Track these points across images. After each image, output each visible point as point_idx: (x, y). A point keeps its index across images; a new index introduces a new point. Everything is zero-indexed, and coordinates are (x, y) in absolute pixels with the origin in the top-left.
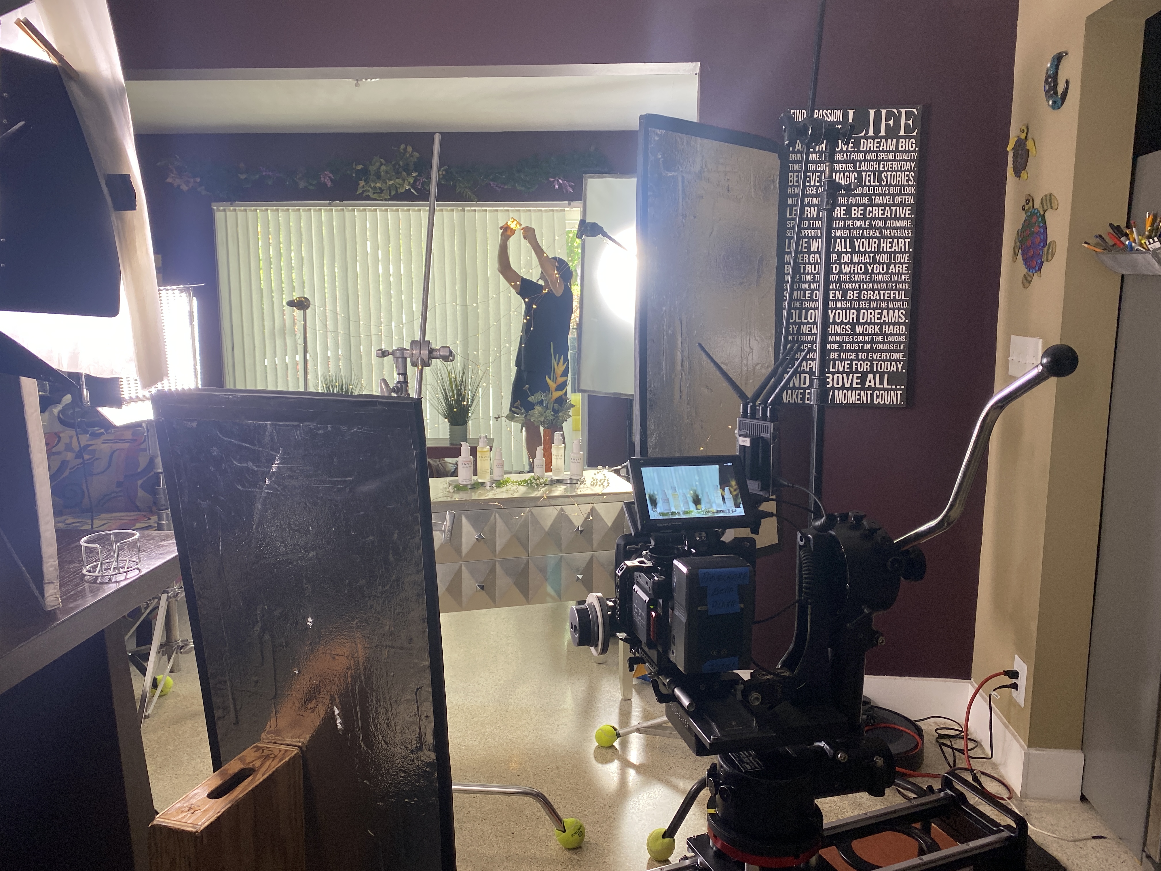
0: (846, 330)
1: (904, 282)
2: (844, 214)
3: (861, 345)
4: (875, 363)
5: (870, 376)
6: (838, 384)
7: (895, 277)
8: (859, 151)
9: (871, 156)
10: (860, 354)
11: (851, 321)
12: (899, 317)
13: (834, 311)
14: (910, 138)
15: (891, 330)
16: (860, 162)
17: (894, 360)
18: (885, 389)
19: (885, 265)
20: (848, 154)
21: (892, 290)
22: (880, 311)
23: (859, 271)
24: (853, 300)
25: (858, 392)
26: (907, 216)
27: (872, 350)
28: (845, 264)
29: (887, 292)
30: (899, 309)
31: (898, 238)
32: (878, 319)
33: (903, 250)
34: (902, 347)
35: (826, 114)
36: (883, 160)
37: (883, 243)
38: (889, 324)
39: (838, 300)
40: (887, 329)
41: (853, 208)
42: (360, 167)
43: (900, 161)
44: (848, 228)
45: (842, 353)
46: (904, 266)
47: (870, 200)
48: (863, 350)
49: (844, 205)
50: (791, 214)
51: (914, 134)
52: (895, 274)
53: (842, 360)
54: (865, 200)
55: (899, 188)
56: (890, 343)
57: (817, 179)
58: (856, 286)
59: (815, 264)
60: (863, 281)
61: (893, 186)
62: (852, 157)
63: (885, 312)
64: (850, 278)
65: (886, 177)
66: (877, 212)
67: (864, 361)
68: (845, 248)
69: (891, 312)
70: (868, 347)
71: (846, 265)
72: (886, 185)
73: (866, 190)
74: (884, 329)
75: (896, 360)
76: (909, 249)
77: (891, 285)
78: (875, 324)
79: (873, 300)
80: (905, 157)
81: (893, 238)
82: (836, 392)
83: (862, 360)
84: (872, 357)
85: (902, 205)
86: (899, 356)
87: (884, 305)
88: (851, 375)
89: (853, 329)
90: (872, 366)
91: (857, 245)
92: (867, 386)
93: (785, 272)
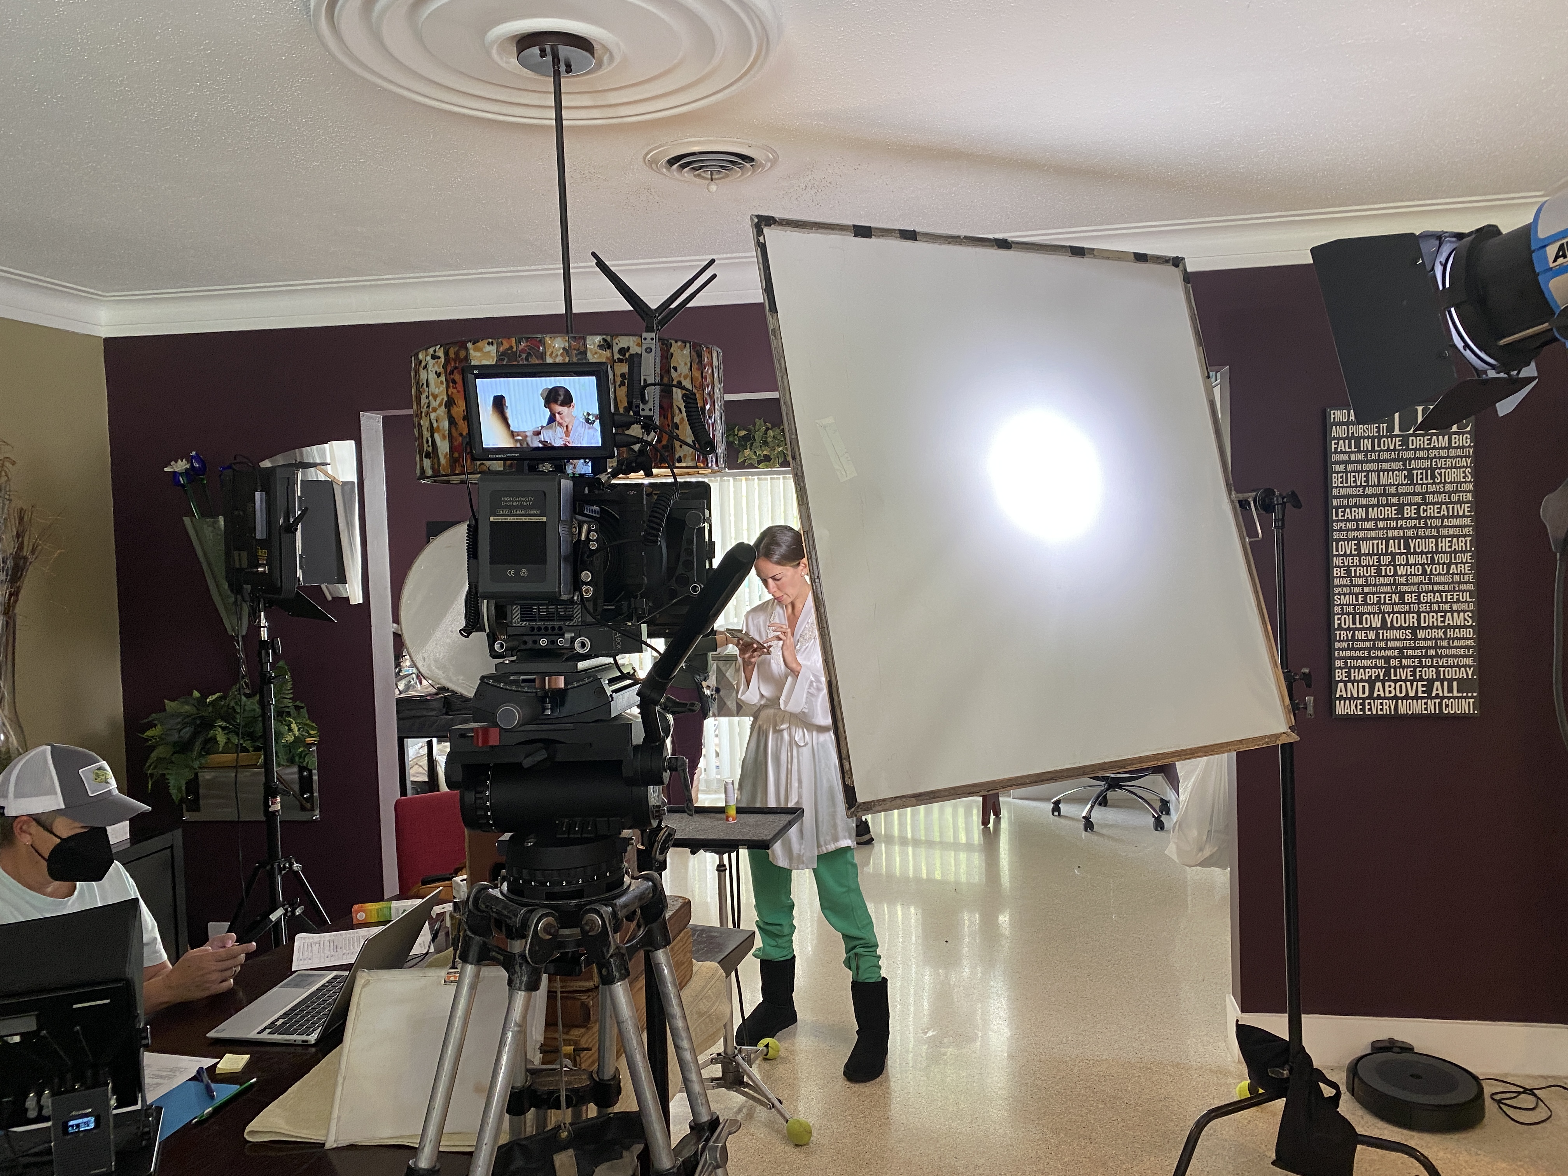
0: (1406, 635)
1: (1468, 582)
2: (1395, 514)
3: (1424, 651)
4: (1442, 669)
5: (1437, 684)
6: (1401, 693)
7: (1457, 578)
8: (1407, 449)
9: (1422, 454)
10: (1424, 660)
11: (1411, 625)
12: (1465, 619)
13: (1391, 615)
14: (1463, 433)
15: (1457, 633)
16: (1410, 460)
17: (1462, 666)
18: (1454, 698)
19: (1445, 566)
20: (1397, 453)
21: (1454, 591)
22: (1443, 614)
23: (1416, 572)
24: (1412, 603)
25: (1424, 701)
26: (1466, 513)
27: (1437, 656)
28: (1400, 565)
29: (1449, 594)
30: (1465, 611)
31: (1458, 537)
32: (1442, 622)
33: (1464, 549)
34: (1471, 652)
36: (1435, 457)
37: (1442, 543)
38: (1454, 627)
39: (1395, 603)
40: (1452, 633)
41: (1406, 508)
43: (1454, 457)
44: (1401, 528)
45: (1403, 660)
46: (1467, 565)
47: (1424, 499)
48: (1426, 656)
49: (1395, 505)
50: (1337, 516)
51: (1468, 429)
52: (1457, 574)
53: (1404, 667)
54: (1418, 499)
55: (1455, 485)
56: (1456, 647)
57: (1364, 479)
58: (1415, 588)
59: (1367, 566)
60: (1421, 583)
61: (1449, 483)
62: (1401, 455)
63: (1449, 614)
64: (1407, 580)
65: (1440, 474)
66: (1432, 510)
67: (1429, 667)
68: (1399, 548)
69: (1456, 614)
70: (1432, 652)
71: (1402, 567)
72: (1440, 483)
73: (1418, 489)
74: (1449, 633)
75: (1465, 666)
76: (1471, 548)
77: (1454, 587)
78: (1438, 627)
79: (1434, 603)
80: (1459, 452)
81: (1453, 536)
82: (1400, 701)
83: (1426, 666)
84: (1438, 663)
85: (1460, 502)
86: (1468, 662)
87: (1447, 607)
88: (1415, 683)
89: (1414, 634)
90: (1438, 673)
91: (1412, 546)
92: (1434, 695)
93: (1335, 575)
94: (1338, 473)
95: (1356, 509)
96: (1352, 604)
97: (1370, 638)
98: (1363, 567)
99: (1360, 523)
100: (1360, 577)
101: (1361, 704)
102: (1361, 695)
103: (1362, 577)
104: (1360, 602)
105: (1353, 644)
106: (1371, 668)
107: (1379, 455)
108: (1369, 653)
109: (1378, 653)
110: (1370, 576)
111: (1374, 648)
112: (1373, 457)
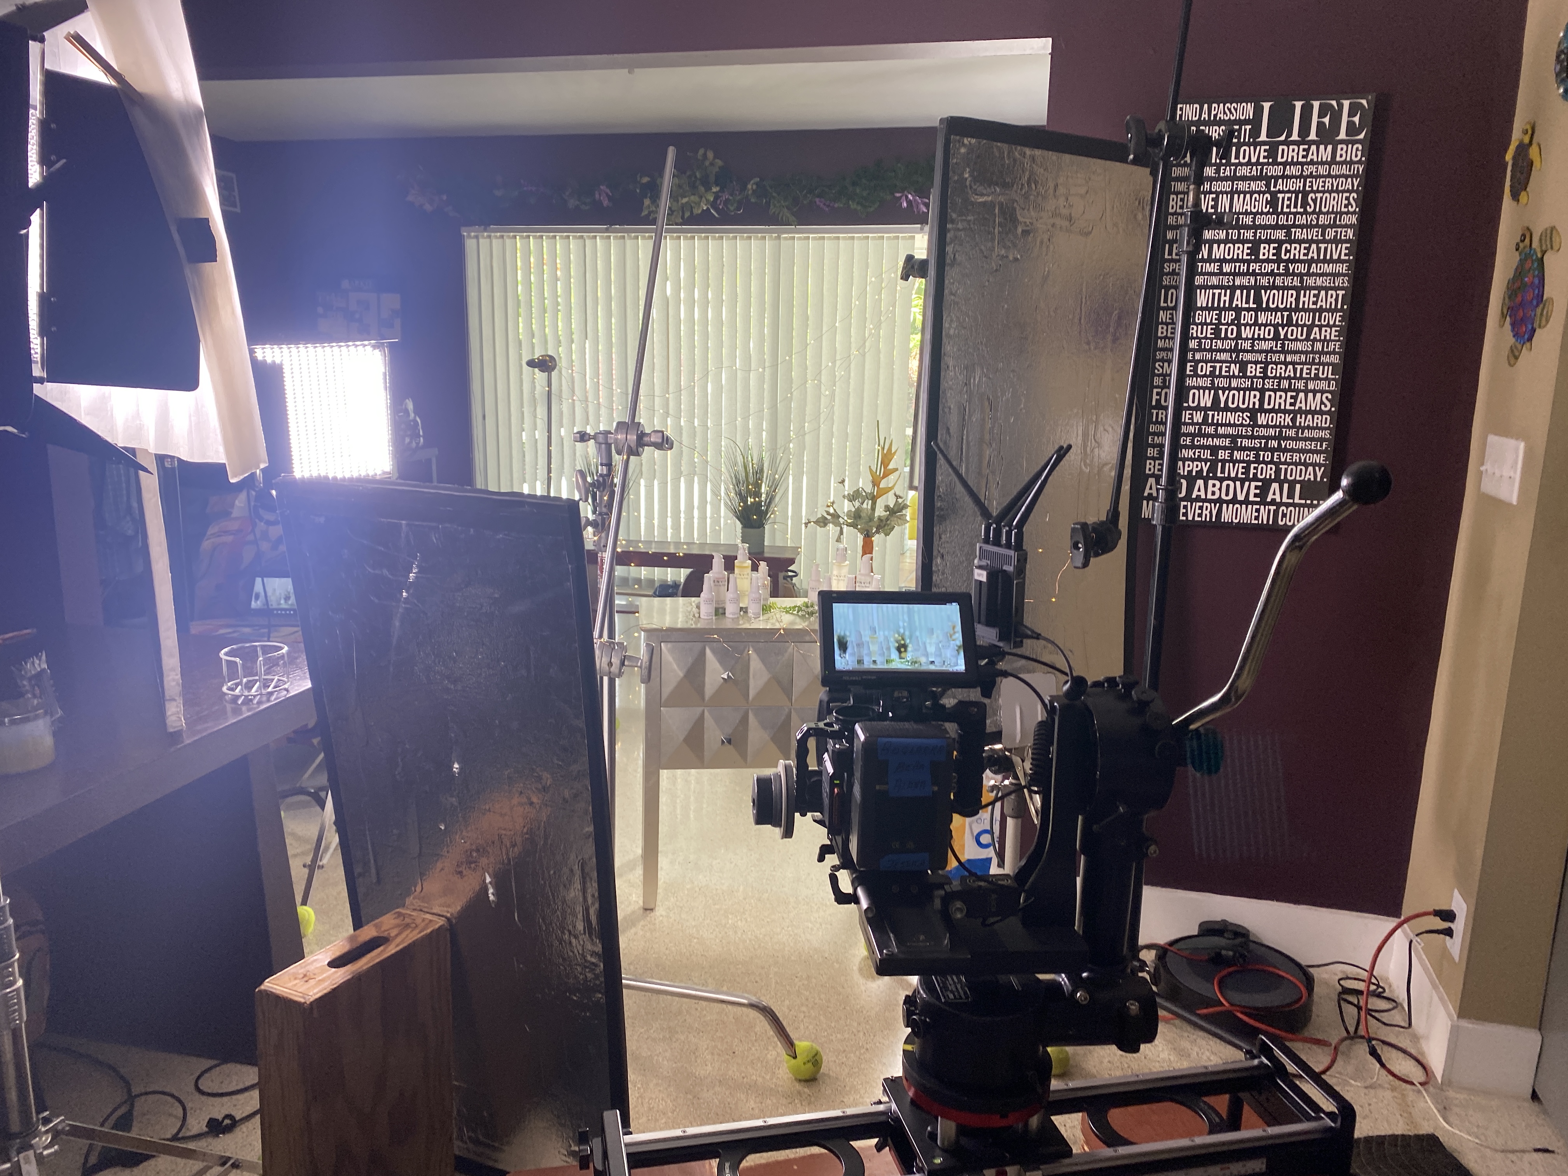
0: (1243, 419)
1: (1334, 352)
2: (1248, 254)
3: (1263, 441)
4: (1283, 467)
5: (1275, 486)
6: (1227, 495)
7: (1318, 346)
8: (1275, 163)
9: (1294, 170)
10: (1262, 453)
11: (1251, 406)
12: (1322, 403)
13: (1227, 392)
14: (1354, 143)
15: (1309, 421)
16: (1277, 178)
17: (1311, 464)
18: (1294, 505)
19: (1305, 329)
20: (1259, 167)
21: (1313, 363)
22: (1294, 394)
23: (1266, 336)
24: (1255, 377)
25: (1255, 507)
26: (1343, 257)
27: (1279, 449)
28: (1245, 325)
29: (1305, 367)
30: (1322, 392)
31: (1327, 289)
32: (1291, 404)
33: (1333, 307)
34: (1324, 446)
35: (1229, 110)
36: (1311, 175)
37: (1305, 296)
38: (1307, 412)
39: (1234, 376)
40: (1303, 420)
41: (1262, 246)
42: (645, 180)
43: (1336, 177)
44: (1254, 274)
45: (1236, 452)
46: (1334, 329)
47: (1289, 234)
48: (1266, 449)
49: (1248, 241)
50: (1170, 253)
51: (1362, 136)
52: (1320, 340)
53: (1234, 462)
54: (1280, 234)
55: (1333, 216)
56: (1306, 439)
57: (1211, 203)
58: (1261, 357)
59: (1202, 324)
60: (1271, 351)
61: (1324, 214)
62: (1265, 171)
63: (1302, 395)
64: (1253, 345)
65: (1315, 201)
66: (1297, 251)
67: (1267, 463)
68: (1247, 302)
69: (1310, 395)
70: (1275, 444)
71: (1248, 328)
72: (1314, 212)
73: (1283, 220)
74: (1298, 420)
75: (1314, 465)
76: (1342, 306)
77: (1313, 358)
78: (1285, 412)
79: (1284, 378)
80: (1344, 170)
81: (1319, 289)
82: (1225, 506)
83: (1264, 462)
84: (1280, 458)
85: (1336, 241)
86: (1319, 459)
87: (1300, 385)
88: (1247, 484)
89: (1253, 418)
90: (1278, 471)
91: (1265, 299)
92: (1269, 500)
93: (1159, 334)
94: (1177, 193)
97: (1195, 421)
100: (1191, 338)
103: (1195, 338)
104: (1188, 373)
106: (1193, 460)
107: (1235, 170)
108: (1193, 441)
109: (1203, 441)
110: (1206, 338)
111: (1200, 434)
112: (1228, 173)
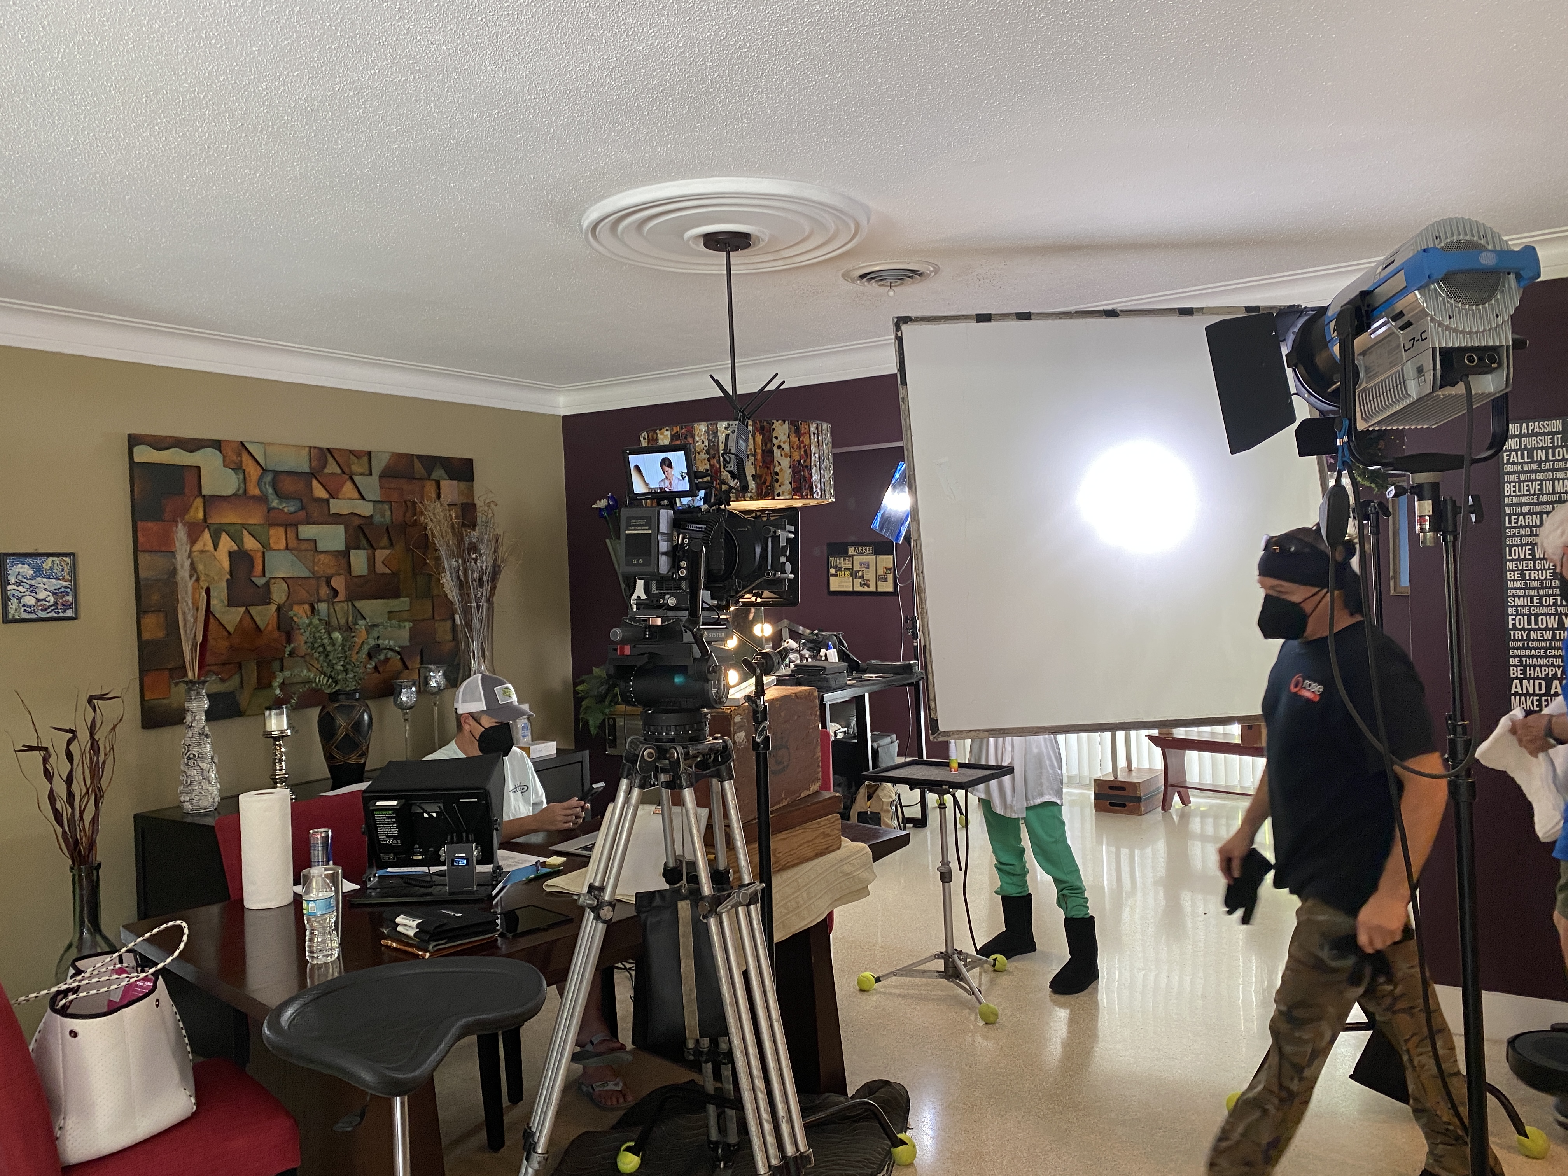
35: (1543, 426)
50: (1510, 522)
93: (1509, 578)
94: (1510, 483)
95: (1530, 517)
96: (1527, 606)
97: (1546, 638)
98: (1538, 570)
99: (1534, 529)
100: (1535, 580)
101: (1537, 700)
102: (1537, 692)
103: (1537, 580)
104: (1535, 604)
105: (1528, 644)
106: (1548, 666)
107: (1553, 465)
108: (1546, 652)
109: (1555, 652)
110: (1546, 579)
111: (1551, 648)
112: (1547, 467)
